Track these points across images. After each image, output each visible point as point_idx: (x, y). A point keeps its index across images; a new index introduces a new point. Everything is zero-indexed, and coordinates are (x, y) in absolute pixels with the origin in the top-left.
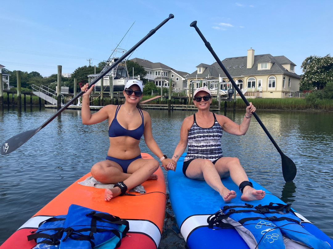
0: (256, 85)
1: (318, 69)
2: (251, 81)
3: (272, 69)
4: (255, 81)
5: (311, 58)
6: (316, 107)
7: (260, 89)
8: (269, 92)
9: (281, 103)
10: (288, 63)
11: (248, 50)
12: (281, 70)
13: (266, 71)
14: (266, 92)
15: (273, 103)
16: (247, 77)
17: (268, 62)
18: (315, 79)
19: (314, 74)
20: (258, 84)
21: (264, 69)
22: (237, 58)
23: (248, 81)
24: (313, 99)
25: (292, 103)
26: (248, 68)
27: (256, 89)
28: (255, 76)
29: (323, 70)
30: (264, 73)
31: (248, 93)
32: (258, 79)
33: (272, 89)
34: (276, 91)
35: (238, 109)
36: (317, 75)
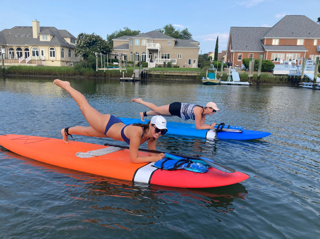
0: (40, 54)
1: (84, 44)
2: (35, 50)
3: (52, 41)
4: (38, 50)
5: (82, 34)
6: (81, 74)
7: (42, 58)
8: (50, 60)
9: (56, 70)
10: (68, 36)
11: (32, 21)
12: (59, 43)
13: (47, 42)
14: (48, 60)
15: (50, 70)
16: (31, 46)
17: (48, 34)
18: (82, 52)
19: (82, 47)
20: (41, 53)
21: (45, 40)
22: (26, 27)
23: (32, 50)
24: (79, 67)
25: (64, 70)
26: (34, 37)
27: (40, 57)
28: (38, 46)
29: (88, 45)
30: (45, 44)
31: (33, 61)
32: (40, 49)
33: (52, 58)
34: (56, 61)
35: (19, 75)
36: (84, 49)
